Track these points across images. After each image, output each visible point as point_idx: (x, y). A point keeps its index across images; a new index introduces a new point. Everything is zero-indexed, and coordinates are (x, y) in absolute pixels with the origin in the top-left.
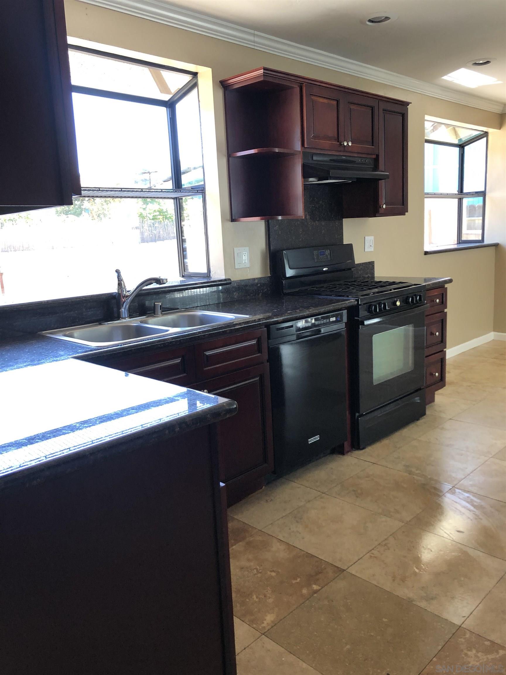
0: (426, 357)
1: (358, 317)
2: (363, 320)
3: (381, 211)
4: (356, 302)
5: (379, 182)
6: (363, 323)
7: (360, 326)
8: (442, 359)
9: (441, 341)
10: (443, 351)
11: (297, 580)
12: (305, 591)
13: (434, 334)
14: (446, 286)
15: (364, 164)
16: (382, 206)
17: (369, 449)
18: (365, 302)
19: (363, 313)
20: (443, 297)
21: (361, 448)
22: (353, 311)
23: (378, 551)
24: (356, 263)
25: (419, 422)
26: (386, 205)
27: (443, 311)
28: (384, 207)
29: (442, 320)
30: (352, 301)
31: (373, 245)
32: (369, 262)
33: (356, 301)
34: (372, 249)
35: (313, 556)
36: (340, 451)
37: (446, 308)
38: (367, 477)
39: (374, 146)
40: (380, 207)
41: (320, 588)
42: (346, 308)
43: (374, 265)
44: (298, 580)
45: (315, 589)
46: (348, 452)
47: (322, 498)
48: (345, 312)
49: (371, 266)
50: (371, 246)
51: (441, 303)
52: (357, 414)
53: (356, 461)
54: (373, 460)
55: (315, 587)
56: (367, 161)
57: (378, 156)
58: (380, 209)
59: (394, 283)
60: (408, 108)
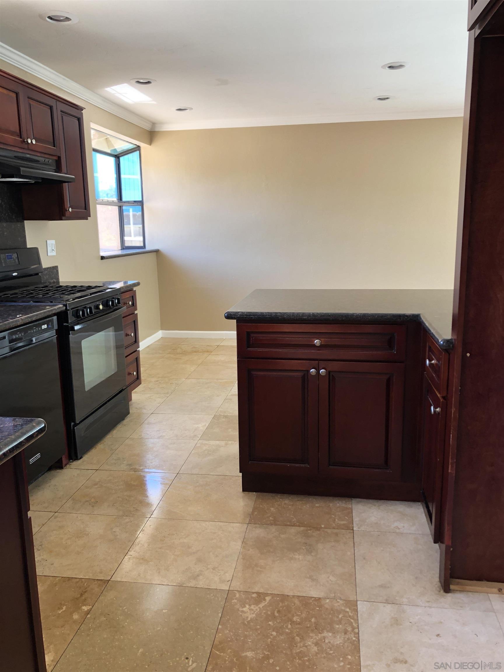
0: (126, 357)
1: (68, 322)
2: (72, 326)
3: (67, 214)
4: (64, 308)
5: (63, 185)
6: (73, 329)
7: (70, 332)
8: (137, 358)
9: (135, 341)
10: (136, 351)
11: (62, 609)
12: (76, 616)
13: (129, 335)
14: (135, 289)
15: (48, 165)
16: (67, 209)
17: (86, 458)
18: (73, 307)
19: (71, 319)
20: (133, 298)
21: (79, 458)
22: (62, 316)
23: (134, 551)
24: (43, 267)
25: (125, 422)
26: (72, 209)
27: (134, 313)
28: (70, 210)
29: (134, 321)
30: (59, 307)
31: (55, 250)
32: (53, 267)
33: (63, 306)
34: (54, 253)
35: (70, 579)
36: (59, 466)
37: (136, 310)
38: (95, 484)
39: (56, 146)
40: (66, 210)
41: (90, 607)
42: (54, 315)
43: (58, 270)
44: (64, 608)
45: (86, 609)
46: (66, 465)
47: (56, 518)
48: (55, 318)
49: (55, 271)
50: (53, 250)
51: (132, 306)
52: (72, 424)
53: (78, 472)
54: (95, 467)
55: (85, 608)
56: (50, 162)
57: (59, 158)
58: (66, 212)
59: (89, 288)
60: (82, 113)
